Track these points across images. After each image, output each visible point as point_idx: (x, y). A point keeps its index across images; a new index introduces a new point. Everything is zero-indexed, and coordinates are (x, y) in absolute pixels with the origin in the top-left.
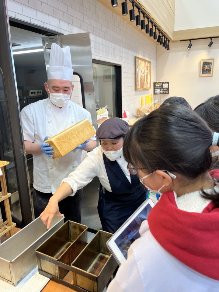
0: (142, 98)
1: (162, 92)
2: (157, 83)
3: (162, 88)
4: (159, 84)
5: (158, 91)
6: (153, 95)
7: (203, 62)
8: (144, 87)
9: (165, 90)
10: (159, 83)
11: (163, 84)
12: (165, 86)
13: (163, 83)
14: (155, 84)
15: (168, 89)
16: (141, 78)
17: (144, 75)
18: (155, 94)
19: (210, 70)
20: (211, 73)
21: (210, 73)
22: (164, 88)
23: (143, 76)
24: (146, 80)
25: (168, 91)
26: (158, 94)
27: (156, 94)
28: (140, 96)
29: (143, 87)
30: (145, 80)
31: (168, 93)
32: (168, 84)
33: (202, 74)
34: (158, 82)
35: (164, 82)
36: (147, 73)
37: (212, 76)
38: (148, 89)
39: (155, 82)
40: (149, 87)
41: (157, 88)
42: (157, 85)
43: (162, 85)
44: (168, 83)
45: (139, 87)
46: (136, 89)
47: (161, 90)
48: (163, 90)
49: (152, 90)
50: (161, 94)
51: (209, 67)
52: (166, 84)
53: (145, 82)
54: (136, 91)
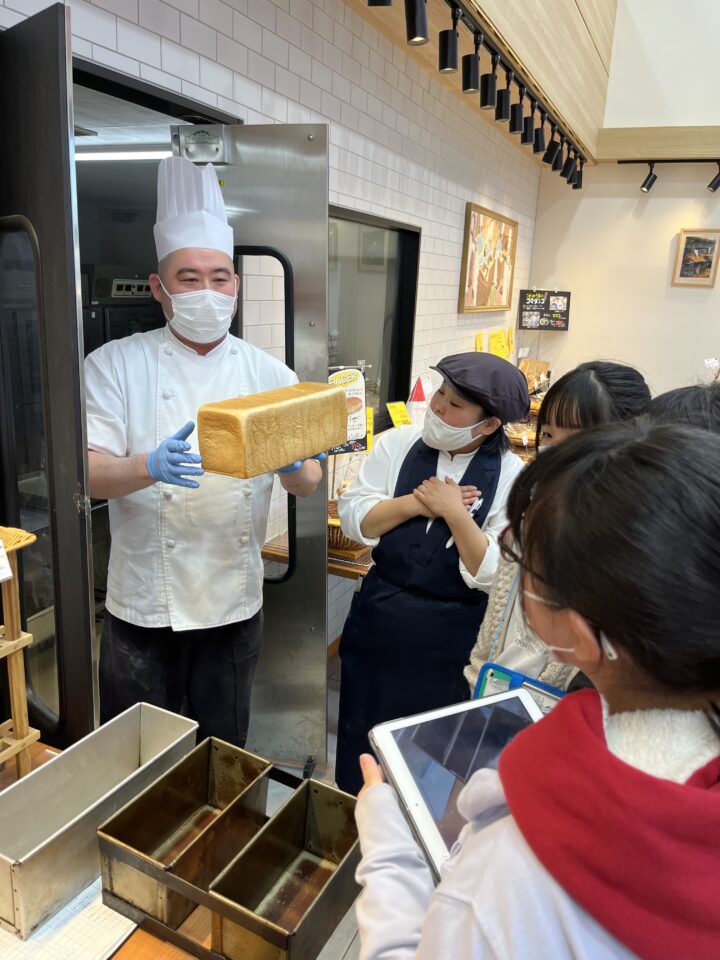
0: (478, 337)
1: (544, 321)
2: (531, 292)
3: (545, 309)
4: (539, 295)
5: (533, 319)
6: (514, 331)
7: (687, 238)
8: (489, 305)
9: (557, 319)
10: (538, 292)
11: (552, 298)
12: (558, 304)
13: (552, 293)
14: (524, 294)
15: (566, 314)
16: (481, 275)
17: (491, 263)
18: (521, 326)
19: (710, 266)
20: (711, 275)
21: (708, 276)
22: (553, 312)
23: (489, 267)
24: (498, 282)
25: (566, 322)
26: (532, 329)
27: (526, 328)
28: (473, 333)
29: (484, 304)
30: (495, 281)
31: (566, 329)
32: (565, 300)
33: (682, 275)
34: (535, 289)
35: (556, 290)
36: (502, 259)
37: (711, 286)
38: (500, 311)
39: (526, 288)
40: (504, 302)
41: (532, 310)
42: (530, 300)
43: (548, 301)
44: (567, 295)
45: (472, 302)
46: (460, 308)
47: (542, 317)
48: (549, 318)
49: (512, 315)
50: (541, 328)
51: (706, 258)
52: (561, 298)
53: (493, 288)
54: (461, 315)
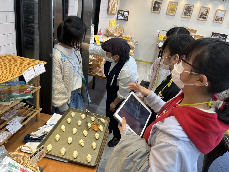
3: (123, 15)
4: (122, 11)
5: (120, 17)
7: (155, 1)
12: (126, 14)
16: (112, 5)
18: (118, 19)
20: (159, 11)
22: (125, 16)
23: (113, 3)
29: (112, 12)
30: (114, 7)
31: (127, 20)
32: (128, 13)
33: (153, 10)
35: (126, 10)
37: (159, 13)
39: (119, 9)
42: (120, 12)
43: (124, 13)
45: (110, 12)
46: (108, 13)
47: (122, 17)
52: (127, 13)
53: (114, 8)
54: (108, 15)
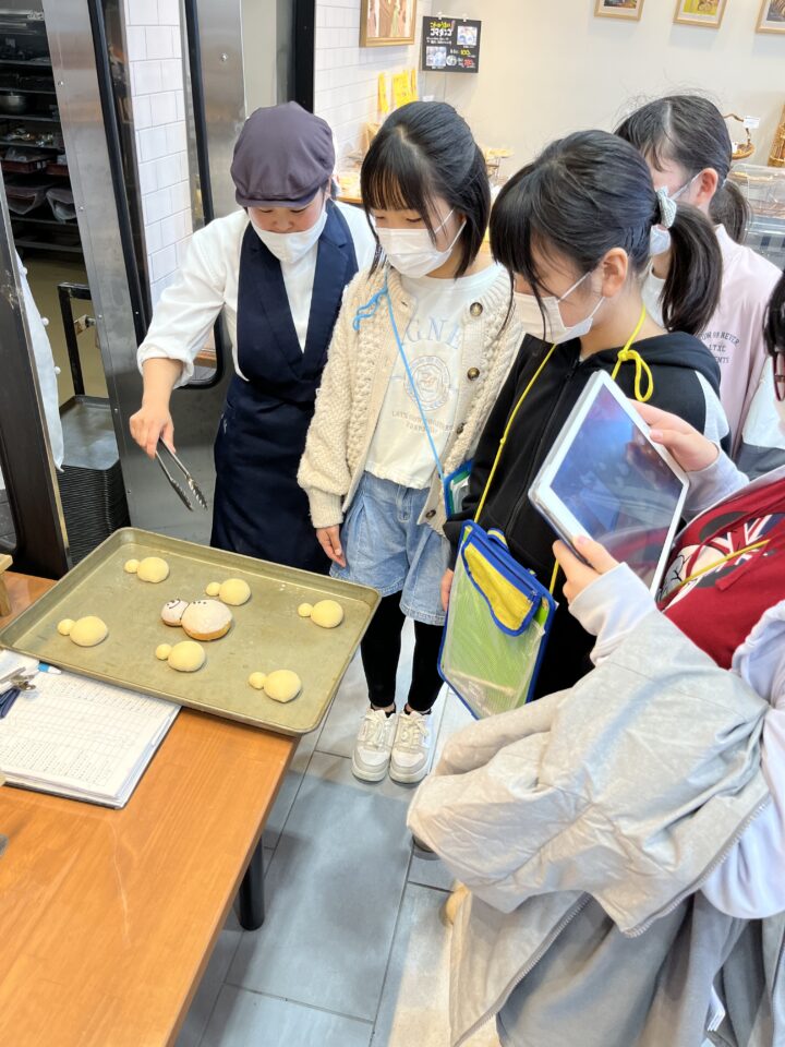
0: (381, 79)
1: (451, 60)
2: (436, 20)
3: (452, 45)
4: (445, 25)
5: (438, 57)
8: (392, 35)
9: (465, 57)
10: (444, 20)
11: (460, 29)
12: (467, 36)
13: (460, 22)
14: (427, 22)
15: (475, 50)
18: (425, 67)
21: (635, 6)
22: (461, 47)
25: (476, 61)
26: (437, 70)
27: (430, 68)
28: (376, 74)
29: (387, 36)
34: (440, 15)
35: (465, 18)
39: (428, 15)
40: (407, 33)
41: (437, 45)
42: (435, 31)
43: (455, 32)
44: (477, 24)
45: (374, 32)
47: (448, 54)
48: (457, 56)
50: (448, 69)
52: (471, 28)
54: (363, 49)
